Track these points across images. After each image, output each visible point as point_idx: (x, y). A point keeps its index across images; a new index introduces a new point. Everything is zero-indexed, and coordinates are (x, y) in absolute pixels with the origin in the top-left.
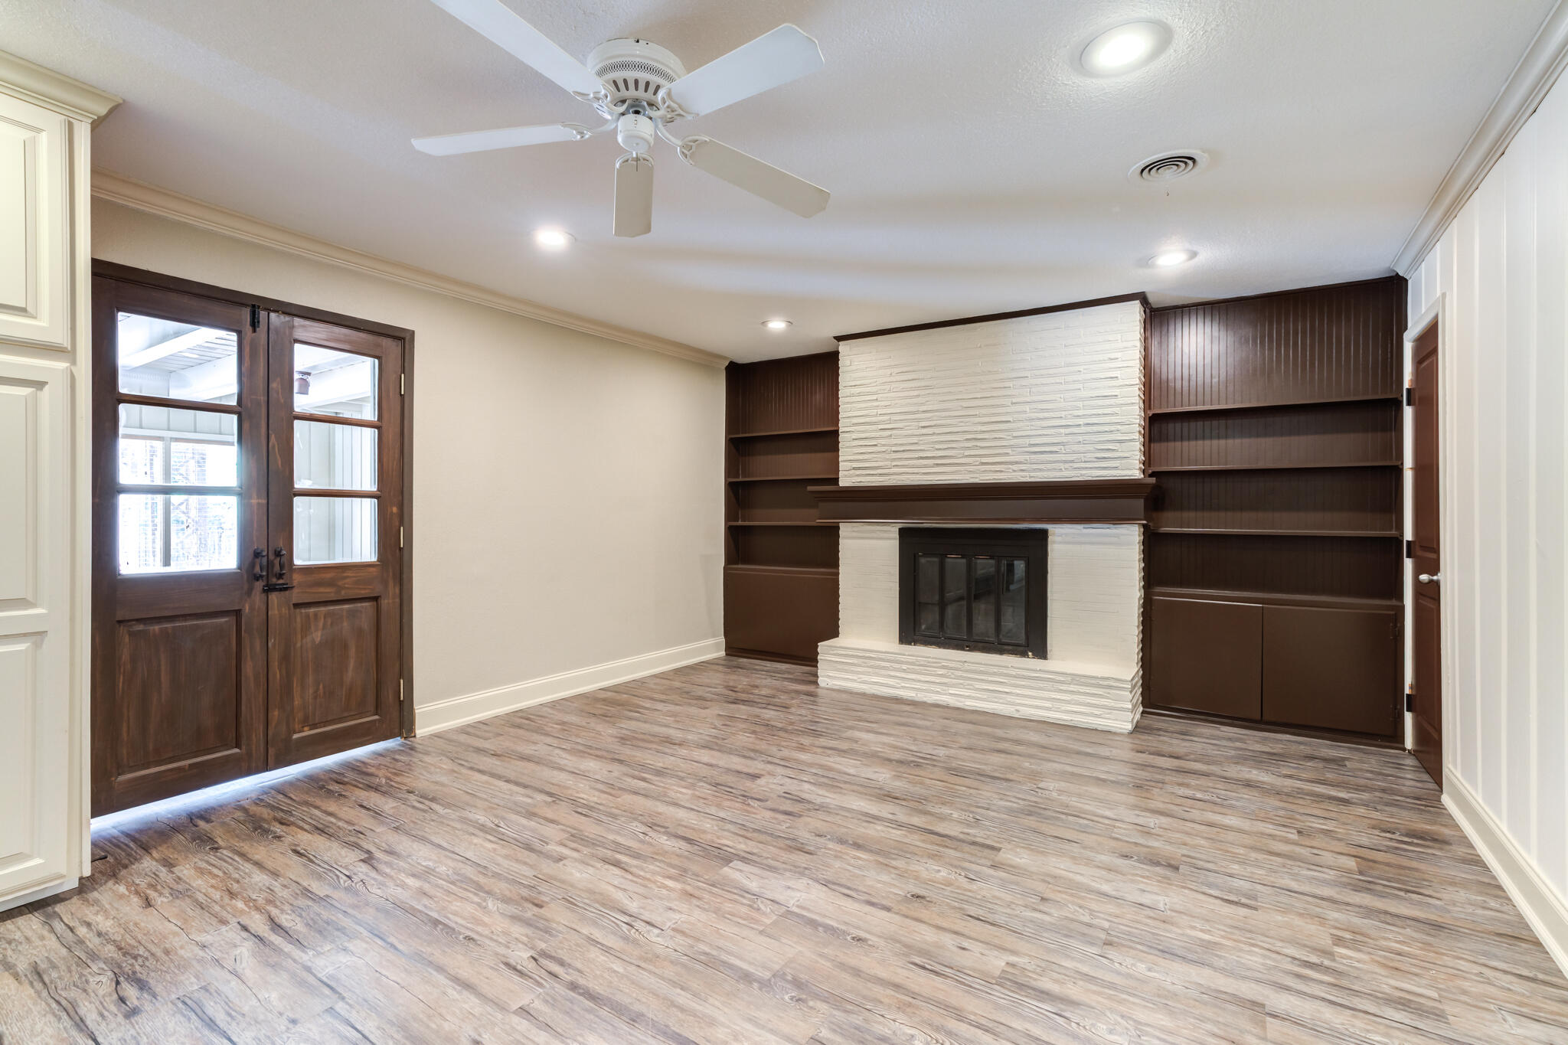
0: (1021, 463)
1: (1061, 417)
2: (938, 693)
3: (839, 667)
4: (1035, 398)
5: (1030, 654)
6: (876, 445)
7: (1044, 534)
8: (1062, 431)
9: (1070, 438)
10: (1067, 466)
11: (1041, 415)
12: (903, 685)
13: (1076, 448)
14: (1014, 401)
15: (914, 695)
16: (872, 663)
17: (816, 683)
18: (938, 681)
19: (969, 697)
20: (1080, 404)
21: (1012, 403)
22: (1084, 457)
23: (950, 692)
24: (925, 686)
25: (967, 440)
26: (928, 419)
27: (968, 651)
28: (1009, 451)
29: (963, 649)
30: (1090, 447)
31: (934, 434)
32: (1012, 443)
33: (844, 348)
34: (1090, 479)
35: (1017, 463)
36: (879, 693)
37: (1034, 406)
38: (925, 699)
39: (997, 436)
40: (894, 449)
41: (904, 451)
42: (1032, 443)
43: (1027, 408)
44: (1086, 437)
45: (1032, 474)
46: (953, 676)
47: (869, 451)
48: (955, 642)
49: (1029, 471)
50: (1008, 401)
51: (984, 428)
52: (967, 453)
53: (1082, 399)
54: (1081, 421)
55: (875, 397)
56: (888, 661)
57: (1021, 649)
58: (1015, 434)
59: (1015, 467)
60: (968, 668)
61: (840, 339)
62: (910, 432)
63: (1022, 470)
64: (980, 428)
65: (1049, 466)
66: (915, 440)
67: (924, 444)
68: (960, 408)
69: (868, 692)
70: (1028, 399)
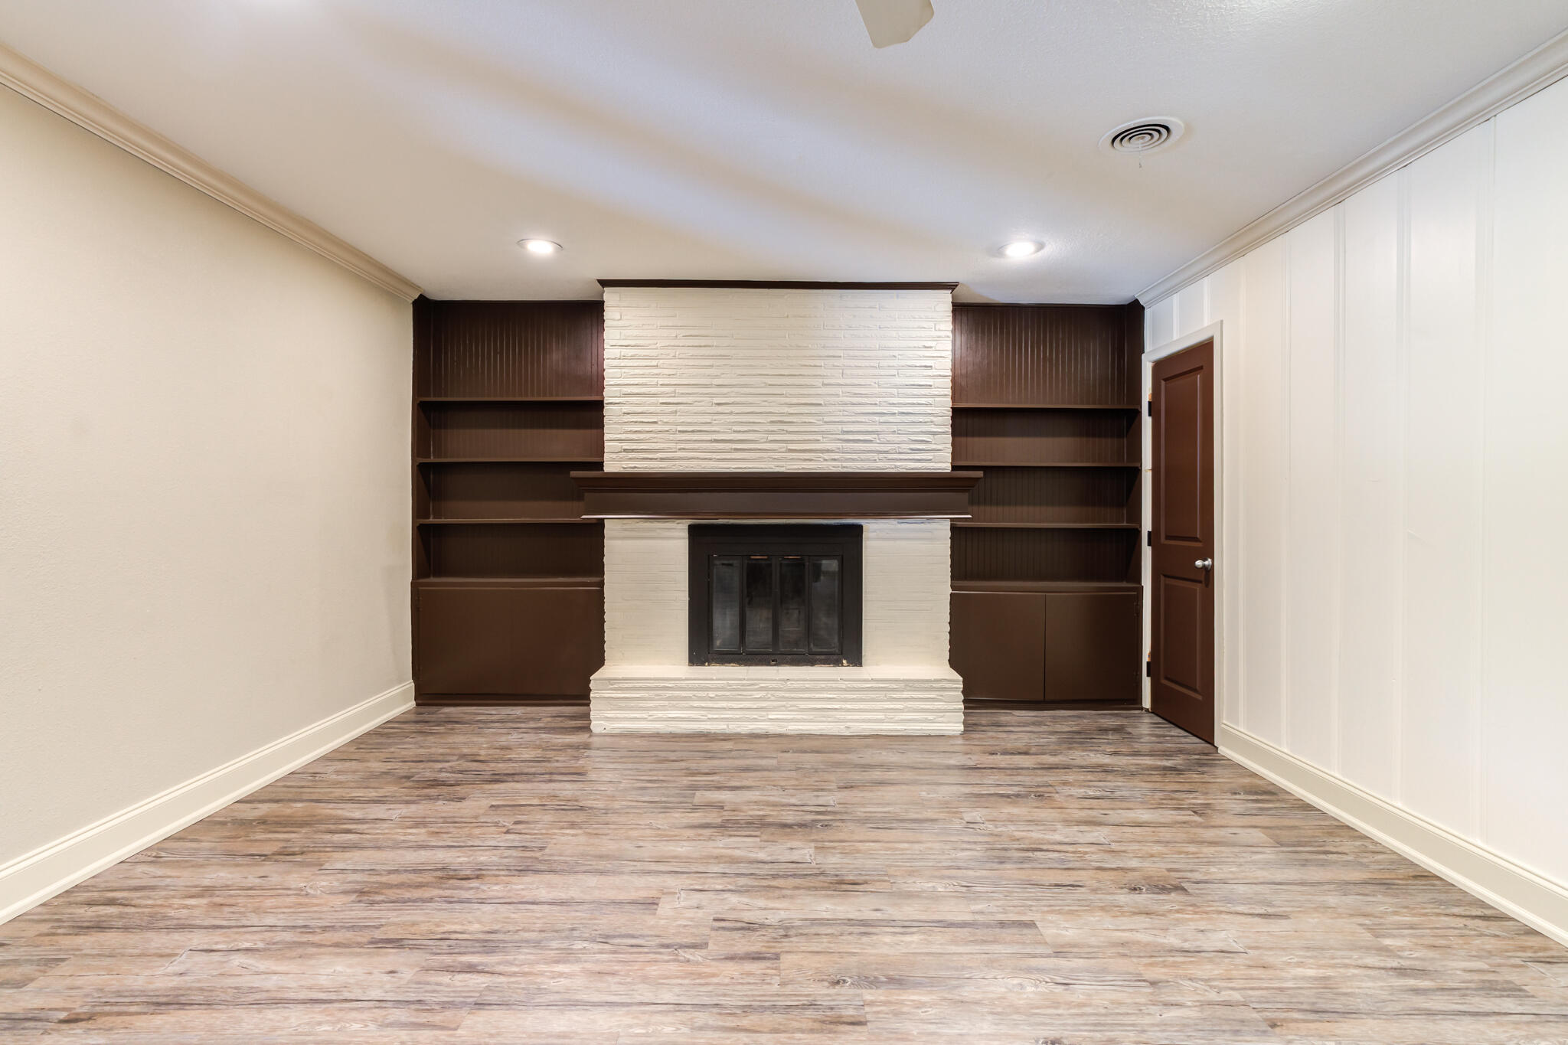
0: (832, 451)
1: (876, 404)
2: (755, 720)
3: (623, 704)
4: (848, 381)
5: (844, 661)
6: (655, 423)
7: (859, 529)
8: (877, 418)
9: (884, 427)
10: (881, 456)
11: (855, 400)
12: (710, 716)
13: (890, 437)
14: (826, 381)
15: (725, 727)
16: (669, 693)
17: (587, 729)
18: (755, 706)
19: (792, 720)
20: (895, 391)
21: (824, 384)
22: (899, 448)
23: (770, 717)
24: (739, 714)
25: (772, 422)
26: (725, 395)
27: (775, 665)
28: (819, 437)
29: (768, 664)
30: (905, 438)
31: (731, 413)
32: (823, 429)
33: (610, 296)
34: (905, 471)
35: (828, 451)
36: (678, 731)
37: (848, 389)
38: (739, 730)
39: (807, 420)
40: (680, 428)
41: (693, 431)
42: (845, 429)
43: (839, 391)
44: (901, 427)
45: (845, 464)
46: (773, 698)
47: (647, 429)
48: (759, 657)
49: (841, 461)
50: (818, 382)
51: (792, 410)
52: (771, 437)
53: (896, 386)
54: (896, 410)
55: (654, 363)
56: (691, 689)
57: (835, 657)
58: (826, 419)
59: (826, 456)
60: (792, 687)
61: (605, 283)
62: (700, 409)
63: (834, 460)
64: (786, 410)
65: (863, 456)
66: (707, 419)
67: (717, 424)
68: (763, 385)
69: (662, 731)
70: (841, 381)
